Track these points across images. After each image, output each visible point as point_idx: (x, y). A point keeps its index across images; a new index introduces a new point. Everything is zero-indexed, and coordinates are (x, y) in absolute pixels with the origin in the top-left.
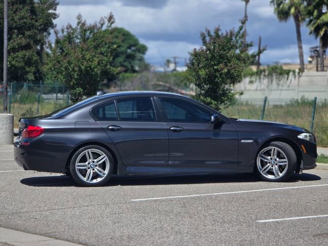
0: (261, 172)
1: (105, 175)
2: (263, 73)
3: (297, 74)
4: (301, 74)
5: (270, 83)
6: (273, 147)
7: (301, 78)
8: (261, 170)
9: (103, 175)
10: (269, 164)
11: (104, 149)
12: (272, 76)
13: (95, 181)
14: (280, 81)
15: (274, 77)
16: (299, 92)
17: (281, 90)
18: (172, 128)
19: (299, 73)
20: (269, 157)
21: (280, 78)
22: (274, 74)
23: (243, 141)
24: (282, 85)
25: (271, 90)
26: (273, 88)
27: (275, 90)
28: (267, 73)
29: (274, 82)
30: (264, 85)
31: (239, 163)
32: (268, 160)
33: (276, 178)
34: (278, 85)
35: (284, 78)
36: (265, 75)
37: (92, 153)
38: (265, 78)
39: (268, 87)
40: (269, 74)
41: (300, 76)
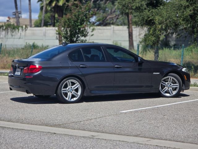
0: (161, 92)
1: (79, 96)
2: (2, 28)
3: (24, 28)
4: (26, 29)
5: (6, 34)
6: (170, 77)
7: (27, 31)
8: (161, 91)
9: (77, 96)
10: (166, 87)
11: (78, 80)
12: (8, 30)
13: (72, 100)
14: (13, 32)
15: (9, 30)
16: (25, 39)
17: (14, 38)
18: (116, 66)
19: (25, 28)
20: (167, 83)
21: (13, 31)
22: (9, 28)
23: (154, 73)
24: (15, 36)
25: (7, 38)
26: (9, 37)
27: (10, 38)
28: (4, 28)
29: (9, 33)
30: (3, 35)
31: (152, 86)
32: (166, 84)
33: (171, 95)
34: (12, 35)
35: (16, 31)
36: (3, 29)
37: (71, 82)
38: (3, 31)
39: (5, 36)
40: (5, 29)
41: (26, 30)
